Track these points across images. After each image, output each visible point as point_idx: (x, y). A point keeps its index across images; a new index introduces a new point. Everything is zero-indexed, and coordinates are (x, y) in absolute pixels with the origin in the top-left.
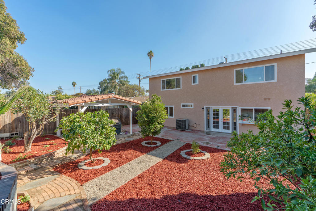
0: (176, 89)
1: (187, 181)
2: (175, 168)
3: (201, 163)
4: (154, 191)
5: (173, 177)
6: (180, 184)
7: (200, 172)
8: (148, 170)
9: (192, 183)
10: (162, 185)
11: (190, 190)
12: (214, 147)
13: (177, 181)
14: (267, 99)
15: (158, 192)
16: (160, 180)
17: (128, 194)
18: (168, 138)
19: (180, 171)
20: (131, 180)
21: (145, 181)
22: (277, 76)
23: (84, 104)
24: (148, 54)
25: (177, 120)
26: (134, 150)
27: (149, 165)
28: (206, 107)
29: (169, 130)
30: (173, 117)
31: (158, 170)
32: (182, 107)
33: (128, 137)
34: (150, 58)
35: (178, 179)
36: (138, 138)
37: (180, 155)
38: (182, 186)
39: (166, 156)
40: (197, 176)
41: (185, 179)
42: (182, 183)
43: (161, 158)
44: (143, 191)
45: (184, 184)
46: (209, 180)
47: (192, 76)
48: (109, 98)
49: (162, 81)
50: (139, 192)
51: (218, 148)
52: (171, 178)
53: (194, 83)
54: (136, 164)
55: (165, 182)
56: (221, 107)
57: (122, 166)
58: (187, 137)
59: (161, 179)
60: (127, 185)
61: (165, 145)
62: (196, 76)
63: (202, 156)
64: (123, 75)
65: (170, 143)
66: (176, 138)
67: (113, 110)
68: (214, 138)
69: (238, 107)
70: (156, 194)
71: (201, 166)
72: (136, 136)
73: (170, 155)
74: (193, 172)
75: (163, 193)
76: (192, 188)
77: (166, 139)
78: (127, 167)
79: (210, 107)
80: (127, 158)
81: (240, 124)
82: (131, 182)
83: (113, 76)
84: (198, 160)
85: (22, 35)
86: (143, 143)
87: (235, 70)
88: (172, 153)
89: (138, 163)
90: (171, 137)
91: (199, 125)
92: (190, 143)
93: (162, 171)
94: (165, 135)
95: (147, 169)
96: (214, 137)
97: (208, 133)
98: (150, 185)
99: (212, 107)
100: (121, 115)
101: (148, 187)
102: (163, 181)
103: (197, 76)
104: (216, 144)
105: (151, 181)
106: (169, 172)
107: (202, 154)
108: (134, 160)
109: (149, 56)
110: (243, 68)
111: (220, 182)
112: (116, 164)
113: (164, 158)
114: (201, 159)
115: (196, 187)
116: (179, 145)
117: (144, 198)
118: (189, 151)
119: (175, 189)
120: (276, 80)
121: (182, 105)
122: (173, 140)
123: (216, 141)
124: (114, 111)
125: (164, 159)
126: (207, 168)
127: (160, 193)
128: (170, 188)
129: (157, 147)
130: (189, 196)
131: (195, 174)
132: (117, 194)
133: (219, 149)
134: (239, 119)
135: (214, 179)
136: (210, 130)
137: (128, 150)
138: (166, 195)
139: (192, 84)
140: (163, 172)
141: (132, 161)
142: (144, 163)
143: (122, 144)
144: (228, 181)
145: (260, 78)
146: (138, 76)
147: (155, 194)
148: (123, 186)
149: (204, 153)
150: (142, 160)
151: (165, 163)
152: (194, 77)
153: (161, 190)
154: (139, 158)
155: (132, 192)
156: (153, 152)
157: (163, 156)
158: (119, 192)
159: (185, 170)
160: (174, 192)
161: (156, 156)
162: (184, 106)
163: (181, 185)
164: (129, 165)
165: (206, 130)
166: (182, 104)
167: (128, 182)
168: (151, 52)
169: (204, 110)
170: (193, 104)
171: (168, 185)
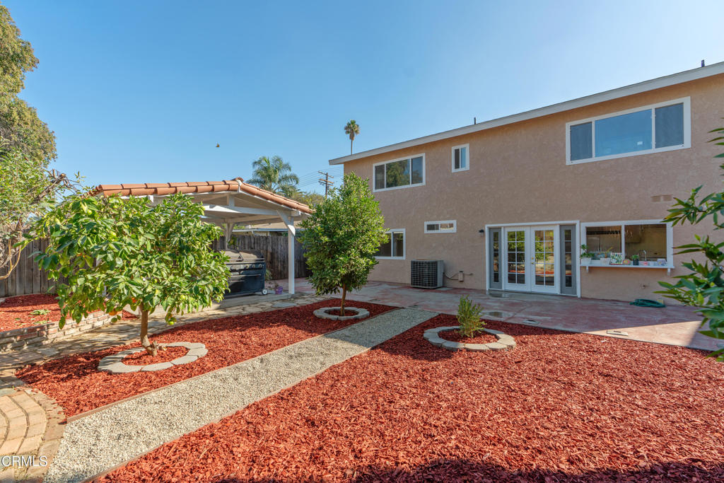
0: (411, 186)
1: (449, 414)
2: (407, 371)
3: (490, 360)
4: (321, 448)
5: (401, 398)
6: (426, 423)
7: (491, 385)
8: (317, 378)
9: (469, 419)
10: (357, 427)
11: (467, 448)
12: (520, 323)
13: (413, 411)
14: (662, 198)
15: (338, 452)
16: (352, 407)
17: (217, 459)
18: (390, 304)
19: (424, 380)
20: (248, 407)
21: (296, 412)
22: (692, 133)
23: (152, 198)
24: (346, 128)
25: (413, 263)
26: (289, 326)
27: (322, 364)
28: (490, 229)
29: (392, 289)
30: (404, 258)
31: (349, 378)
32: (426, 231)
33: (283, 300)
34: (352, 138)
35: (418, 405)
36: (309, 303)
37: (424, 339)
38: (434, 431)
39: (380, 341)
40: (483, 396)
41: (444, 405)
42: (431, 421)
43: (366, 345)
44: (282, 446)
45: (438, 423)
46: (530, 411)
47: (454, 148)
48: (228, 190)
49: (376, 167)
50: (262, 450)
51: (533, 324)
52: (391, 402)
53: (457, 166)
54: (283, 360)
55: (369, 417)
56: (530, 226)
57: (239, 364)
58: (441, 302)
59: (356, 403)
60: (229, 424)
61: (379, 317)
62: (463, 149)
63: (489, 341)
64: (288, 173)
65: (395, 312)
66: (413, 303)
67: (253, 241)
68: (513, 304)
69: (577, 222)
70: (327, 460)
71: (492, 367)
72: (304, 298)
73: (391, 339)
74: (469, 385)
75: (356, 456)
76: (470, 439)
77: (383, 305)
78: (250, 369)
79: (500, 228)
80: (262, 345)
81: (585, 267)
82: (247, 412)
83: (265, 174)
84: (481, 351)
85: (26, 48)
86: (320, 313)
87: (568, 125)
88: (398, 334)
89: (291, 357)
90: (398, 302)
91: (471, 274)
92: (449, 313)
93: (362, 381)
94: (381, 297)
95: (314, 375)
96: (515, 301)
97: (496, 295)
98: (313, 424)
99: (504, 227)
100: (272, 254)
101: (302, 432)
102: (364, 411)
103: (466, 148)
104: (523, 316)
105: (320, 411)
106: (385, 385)
107: (488, 336)
108: (282, 349)
109: (348, 132)
110: (593, 119)
111: (571, 418)
112: (219, 358)
113: (374, 345)
114: (487, 348)
115: (487, 434)
116: (418, 316)
117: (276, 475)
118: (449, 331)
119: (405, 442)
120: (687, 143)
121: (426, 227)
122: (403, 308)
123: (522, 310)
124: (254, 243)
125: (373, 348)
126: (512, 374)
127: (346, 457)
128: (387, 438)
129: (357, 320)
130: (466, 474)
131: (476, 392)
132: (173, 458)
133: (536, 327)
134: (581, 256)
135: (546, 409)
136: (501, 288)
137: (271, 327)
138: (370, 466)
139: (454, 170)
140: (365, 383)
141: (274, 352)
142: (310, 358)
143: (262, 313)
144: (603, 417)
145: (640, 143)
146: (324, 177)
147: (323, 462)
148: (212, 427)
149: (495, 336)
150: (304, 351)
151: (375, 360)
152: (457, 152)
153: (351, 444)
154: (298, 344)
155: (234, 449)
156: (345, 331)
157: (370, 341)
158: (184, 450)
159: (440, 377)
160: (401, 454)
161: (351, 342)
162: (431, 227)
163: (427, 427)
164: (262, 361)
165: (490, 287)
166: (426, 223)
167: (237, 413)
168: (353, 123)
169: (484, 236)
170: (454, 222)
171: (378, 426)
